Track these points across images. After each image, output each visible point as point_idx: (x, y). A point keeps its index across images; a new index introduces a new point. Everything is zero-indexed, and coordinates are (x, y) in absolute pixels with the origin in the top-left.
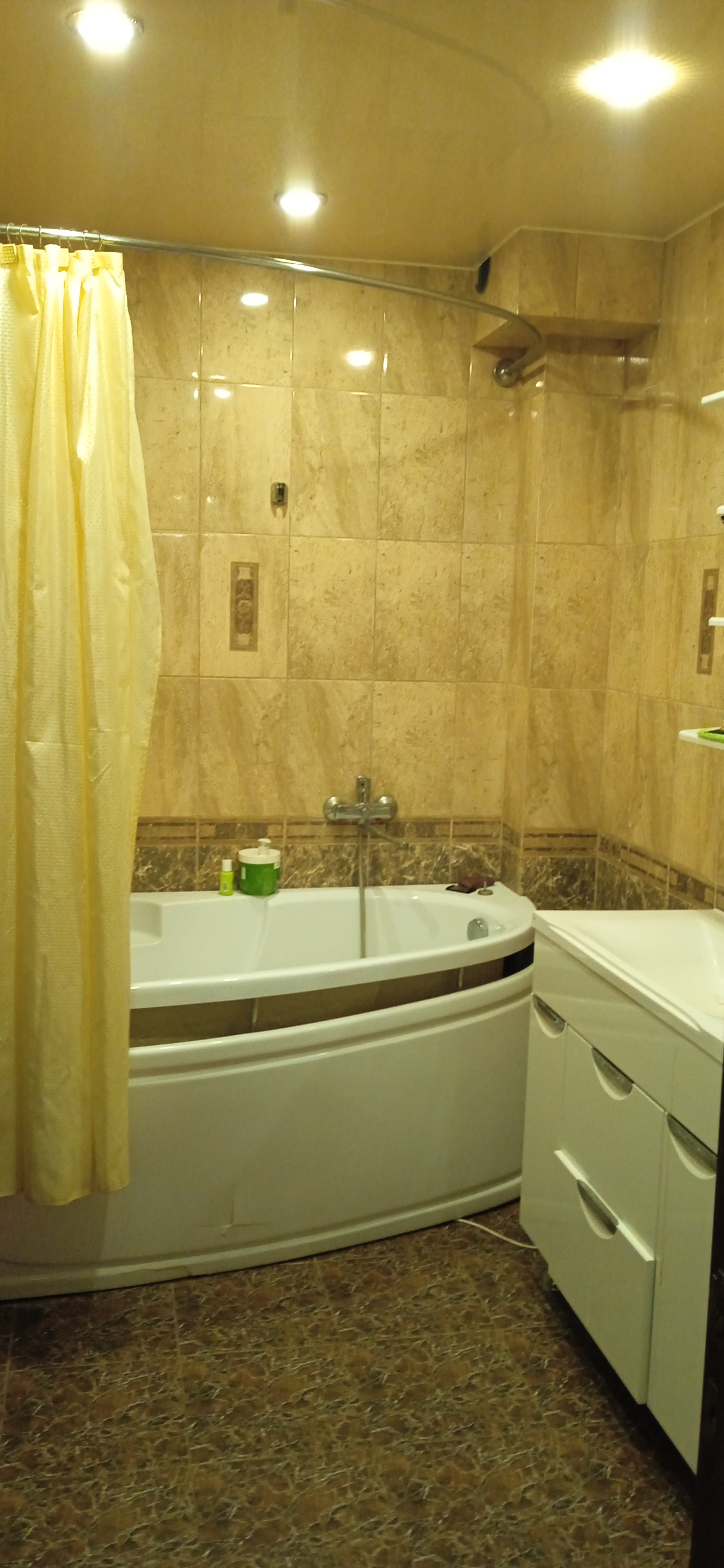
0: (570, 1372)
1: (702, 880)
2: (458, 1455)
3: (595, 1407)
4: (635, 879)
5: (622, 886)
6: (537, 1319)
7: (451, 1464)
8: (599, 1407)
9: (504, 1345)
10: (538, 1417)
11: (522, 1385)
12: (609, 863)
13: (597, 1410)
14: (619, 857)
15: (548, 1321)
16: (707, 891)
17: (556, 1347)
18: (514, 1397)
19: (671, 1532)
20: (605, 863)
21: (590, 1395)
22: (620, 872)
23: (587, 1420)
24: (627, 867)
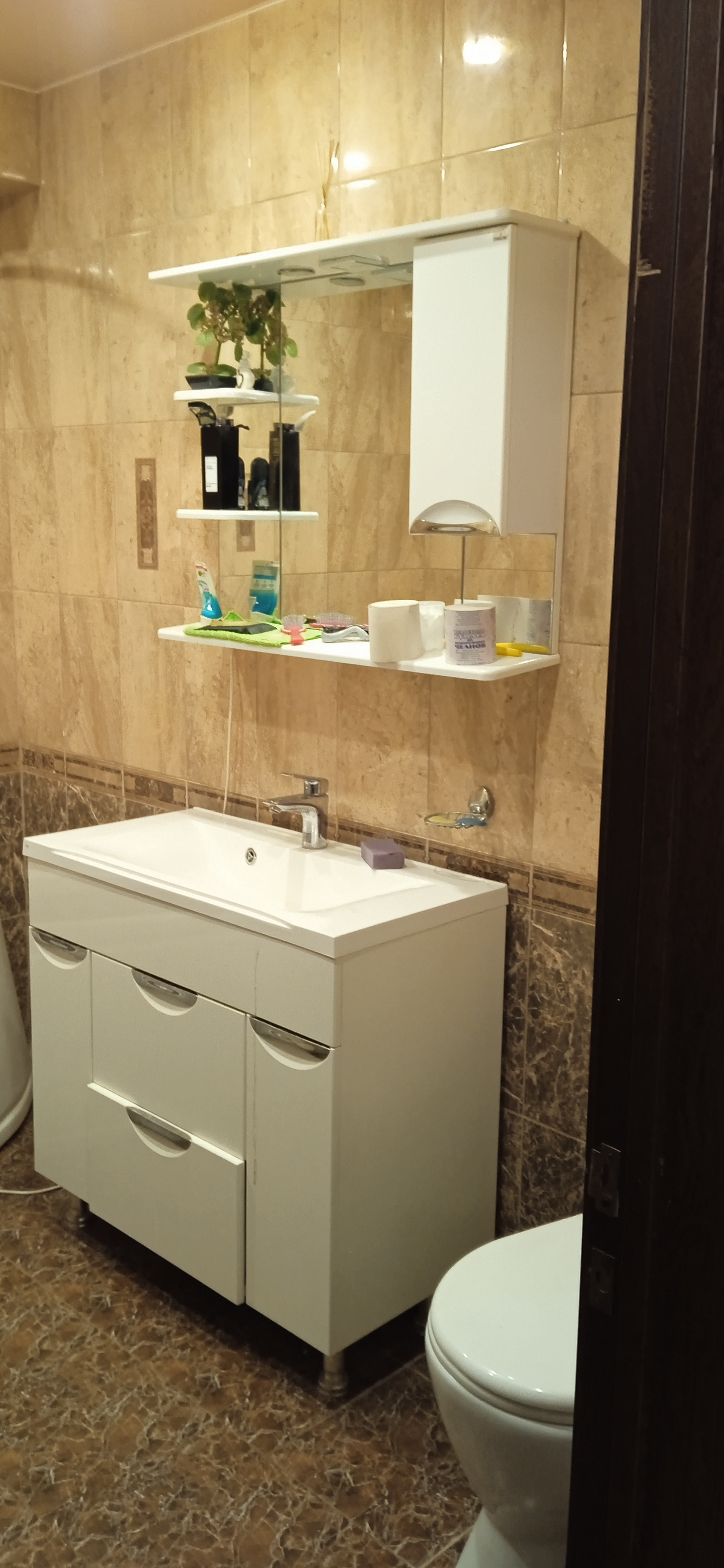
0: (136, 1301)
1: (169, 781)
2: (65, 1426)
3: (175, 1324)
4: (77, 789)
5: (60, 800)
6: (79, 1260)
7: (62, 1438)
8: (179, 1323)
9: (59, 1299)
10: (126, 1356)
11: (96, 1331)
12: (37, 776)
13: (179, 1328)
14: (53, 768)
15: (91, 1259)
16: (176, 791)
17: (110, 1282)
18: (93, 1345)
19: (298, 1414)
20: (33, 778)
21: (165, 1315)
22: (55, 784)
23: (173, 1340)
24: (65, 778)
